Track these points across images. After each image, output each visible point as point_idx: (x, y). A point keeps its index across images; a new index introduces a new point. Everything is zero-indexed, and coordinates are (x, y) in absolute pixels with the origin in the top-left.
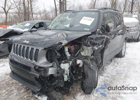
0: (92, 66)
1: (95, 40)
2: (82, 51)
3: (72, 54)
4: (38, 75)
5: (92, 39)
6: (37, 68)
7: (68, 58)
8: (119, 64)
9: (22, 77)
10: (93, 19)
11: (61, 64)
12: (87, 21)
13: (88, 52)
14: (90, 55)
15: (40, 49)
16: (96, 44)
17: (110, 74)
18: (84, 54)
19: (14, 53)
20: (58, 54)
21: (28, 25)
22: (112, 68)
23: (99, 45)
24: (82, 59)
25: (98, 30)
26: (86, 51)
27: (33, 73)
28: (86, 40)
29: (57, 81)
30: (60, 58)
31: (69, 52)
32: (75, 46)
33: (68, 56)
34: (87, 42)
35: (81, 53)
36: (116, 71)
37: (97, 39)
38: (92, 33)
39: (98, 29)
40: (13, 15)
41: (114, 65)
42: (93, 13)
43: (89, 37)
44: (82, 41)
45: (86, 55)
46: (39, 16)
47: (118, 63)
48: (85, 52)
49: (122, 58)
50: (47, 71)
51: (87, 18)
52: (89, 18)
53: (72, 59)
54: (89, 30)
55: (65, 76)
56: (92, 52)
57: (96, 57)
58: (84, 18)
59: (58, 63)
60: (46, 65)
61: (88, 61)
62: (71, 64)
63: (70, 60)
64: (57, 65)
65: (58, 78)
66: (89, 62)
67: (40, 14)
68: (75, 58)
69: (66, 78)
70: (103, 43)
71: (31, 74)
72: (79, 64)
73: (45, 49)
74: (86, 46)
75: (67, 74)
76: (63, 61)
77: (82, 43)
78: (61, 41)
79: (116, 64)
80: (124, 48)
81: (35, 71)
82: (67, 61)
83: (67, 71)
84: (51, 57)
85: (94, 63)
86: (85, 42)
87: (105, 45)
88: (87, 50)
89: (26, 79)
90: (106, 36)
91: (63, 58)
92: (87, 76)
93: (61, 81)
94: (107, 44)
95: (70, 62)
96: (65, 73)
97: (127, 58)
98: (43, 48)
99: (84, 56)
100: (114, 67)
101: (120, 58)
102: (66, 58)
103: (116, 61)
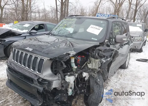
0: (99, 80)
1: (104, 52)
2: (89, 63)
3: (79, 66)
4: (41, 89)
5: (101, 50)
6: (40, 80)
7: (74, 70)
8: (123, 77)
9: (21, 88)
10: (101, 29)
11: (66, 76)
12: (95, 30)
13: (96, 65)
14: (97, 67)
15: (46, 59)
16: (104, 56)
17: (114, 87)
18: (91, 66)
19: (13, 60)
20: (65, 66)
21: (27, 25)
22: (116, 81)
23: (107, 58)
24: (88, 72)
25: (106, 41)
26: (94, 64)
27: (36, 86)
28: (94, 52)
29: (60, 94)
30: (65, 69)
31: (75, 64)
32: (82, 58)
33: (74, 68)
34: (95, 53)
35: (88, 65)
36: (120, 84)
37: (105, 51)
38: (100, 43)
39: (106, 39)
40: (10, 11)
41: (117, 77)
42: (102, 22)
43: (97, 48)
44: (90, 52)
45: (94, 67)
46: (37, 15)
47: (121, 75)
48: (92, 64)
49: (125, 70)
50: (51, 84)
51: (94, 26)
52: (97, 27)
53: (78, 71)
54: (96, 40)
55: (69, 90)
56: (100, 66)
57: (103, 70)
58: (92, 26)
59: (62, 75)
60: (51, 78)
61: (94, 74)
62: (76, 76)
63: (76, 73)
64: (61, 78)
65: (61, 91)
66: (96, 75)
67: (39, 13)
68: (81, 71)
69: (70, 92)
70: (111, 55)
71: (33, 86)
72: (85, 77)
73: (51, 59)
74: (94, 58)
75: (71, 88)
76: (69, 73)
77: (90, 54)
78: (69, 52)
79: (119, 76)
80: (128, 60)
81: (38, 84)
82: (72, 73)
83: (72, 85)
84: (56, 68)
85: (101, 76)
86: (93, 53)
87: (113, 58)
88: (95, 62)
89: (26, 91)
90: (115, 49)
91: (68, 70)
92: (93, 91)
93: (65, 95)
94: (116, 57)
95: (76, 74)
96: (70, 86)
97: (131, 70)
98: (49, 59)
99: (91, 69)
100: (118, 79)
101: (123, 70)
102: (72, 70)
103: (119, 73)
